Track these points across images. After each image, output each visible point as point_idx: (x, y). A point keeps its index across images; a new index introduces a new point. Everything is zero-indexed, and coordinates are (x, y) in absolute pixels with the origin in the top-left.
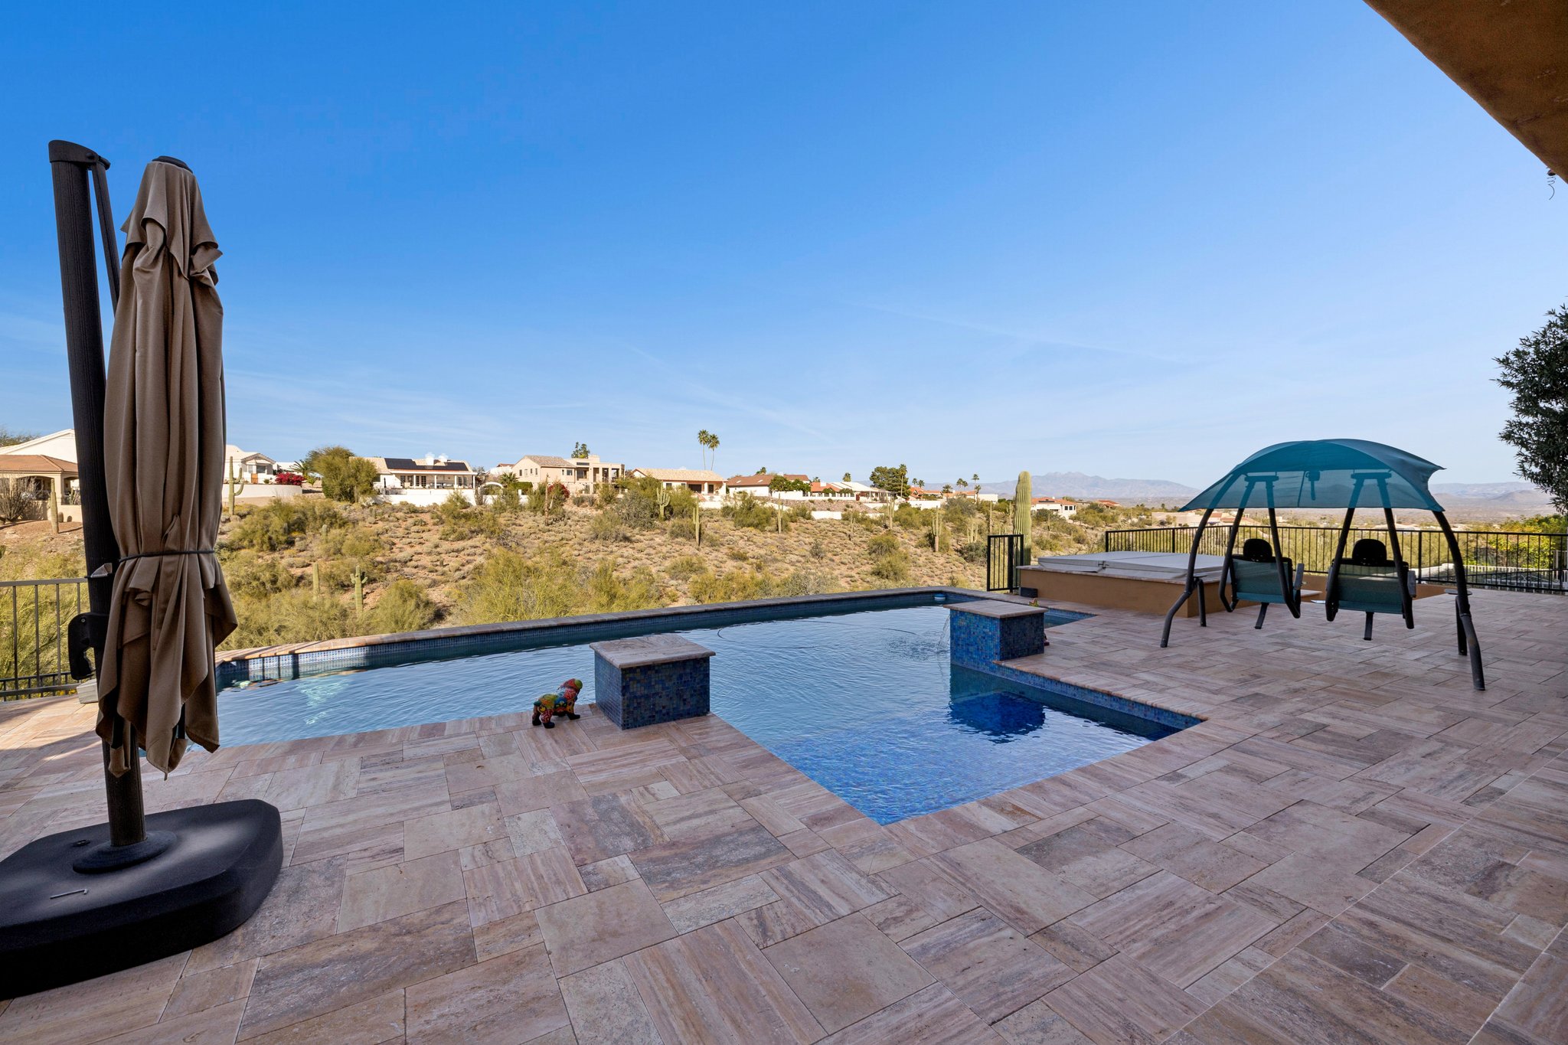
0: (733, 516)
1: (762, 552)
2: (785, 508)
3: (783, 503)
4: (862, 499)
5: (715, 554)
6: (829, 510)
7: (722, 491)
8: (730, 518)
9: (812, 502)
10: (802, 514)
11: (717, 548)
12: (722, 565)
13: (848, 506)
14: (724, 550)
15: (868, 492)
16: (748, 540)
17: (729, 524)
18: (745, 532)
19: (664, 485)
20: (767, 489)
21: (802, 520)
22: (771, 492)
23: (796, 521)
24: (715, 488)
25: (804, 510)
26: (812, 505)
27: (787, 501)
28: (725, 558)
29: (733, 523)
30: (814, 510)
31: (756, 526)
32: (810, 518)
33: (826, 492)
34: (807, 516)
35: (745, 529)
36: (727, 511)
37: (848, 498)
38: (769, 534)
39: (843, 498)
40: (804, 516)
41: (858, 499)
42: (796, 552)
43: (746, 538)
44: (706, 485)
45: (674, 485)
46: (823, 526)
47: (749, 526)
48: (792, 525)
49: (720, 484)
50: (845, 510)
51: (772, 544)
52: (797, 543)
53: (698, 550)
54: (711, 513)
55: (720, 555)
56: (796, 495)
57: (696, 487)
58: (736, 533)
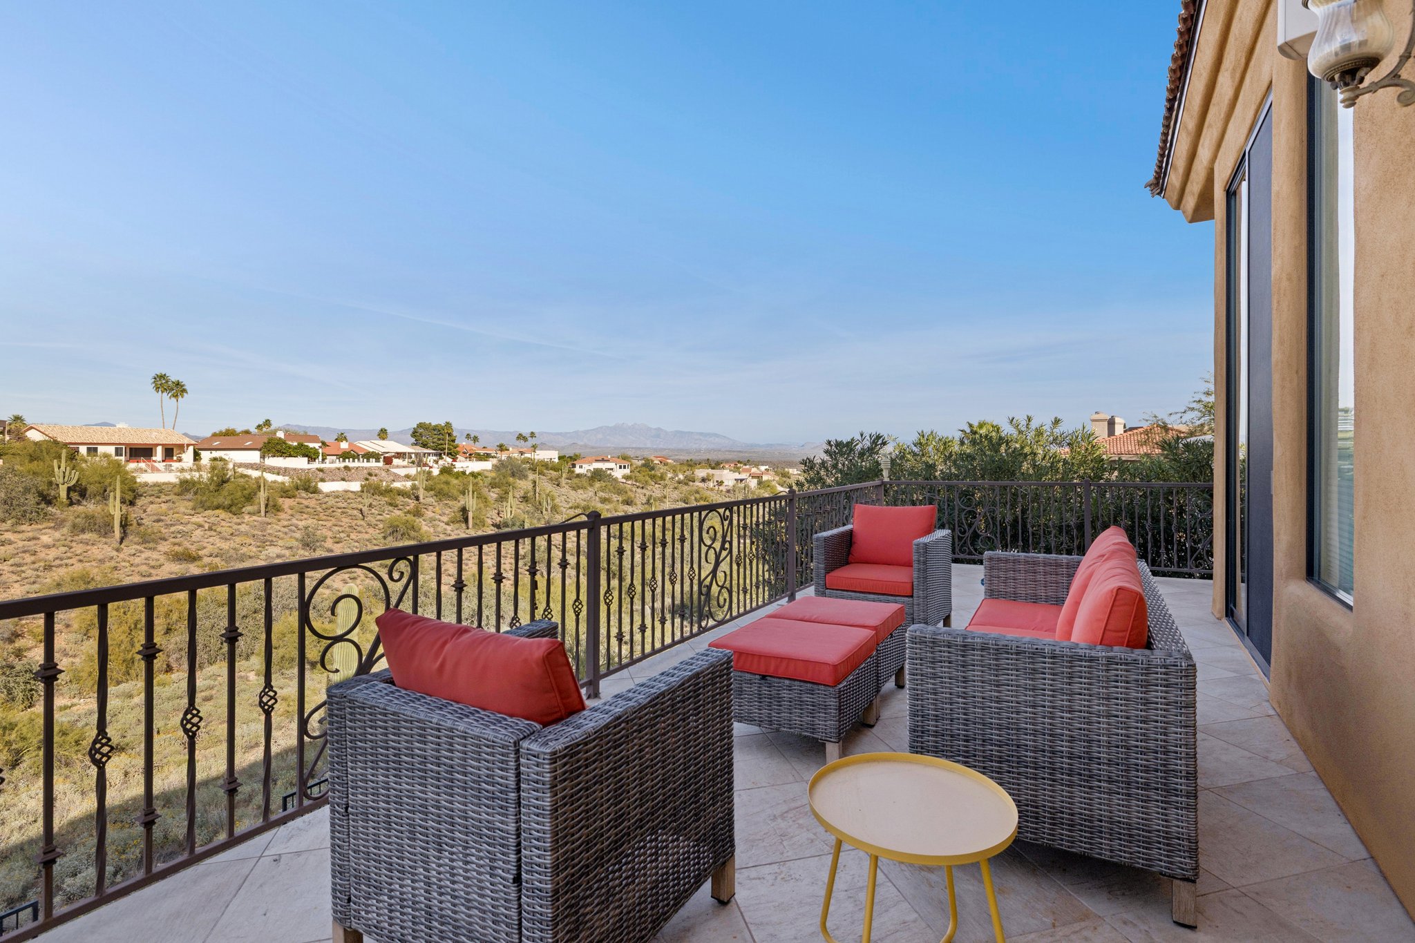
0: (196, 493)
1: (225, 545)
2: (280, 479)
3: (278, 471)
4: (396, 461)
5: (147, 554)
6: (343, 480)
7: (188, 456)
8: (189, 496)
9: (321, 470)
10: (307, 486)
11: (151, 545)
12: (152, 571)
13: (370, 474)
14: (164, 547)
15: (405, 454)
16: (210, 529)
17: (184, 506)
18: (209, 517)
19: (83, 450)
20: (257, 454)
21: (304, 494)
22: (263, 457)
23: (294, 497)
24: (175, 451)
25: (309, 481)
26: (321, 475)
27: (286, 469)
28: (162, 559)
29: (191, 504)
30: (323, 480)
31: (228, 508)
32: (316, 491)
33: (345, 456)
34: (311, 489)
35: (209, 512)
36: (186, 487)
37: (373, 463)
38: (247, 517)
39: (365, 464)
40: (306, 490)
41: (388, 461)
42: (280, 543)
43: (207, 526)
44: (159, 450)
45: (101, 449)
46: (331, 502)
47: (217, 508)
48: (286, 503)
49: (182, 447)
50: (367, 479)
51: (246, 534)
52: (286, 530)
53: (118, 550)
54: (159, 489)
55: (155, 555)
56: (300, 463)
57: (141, 452)
58: (194, 519)
